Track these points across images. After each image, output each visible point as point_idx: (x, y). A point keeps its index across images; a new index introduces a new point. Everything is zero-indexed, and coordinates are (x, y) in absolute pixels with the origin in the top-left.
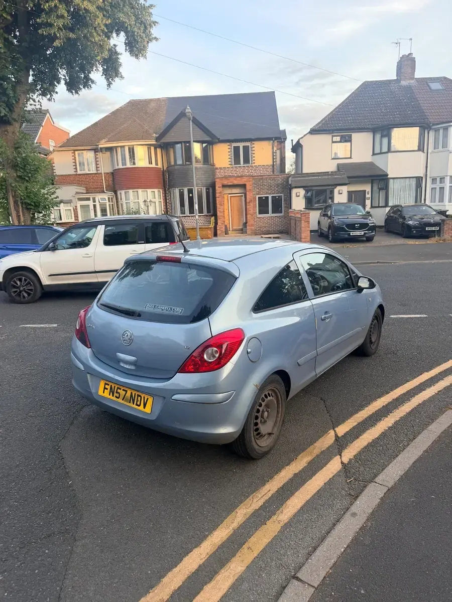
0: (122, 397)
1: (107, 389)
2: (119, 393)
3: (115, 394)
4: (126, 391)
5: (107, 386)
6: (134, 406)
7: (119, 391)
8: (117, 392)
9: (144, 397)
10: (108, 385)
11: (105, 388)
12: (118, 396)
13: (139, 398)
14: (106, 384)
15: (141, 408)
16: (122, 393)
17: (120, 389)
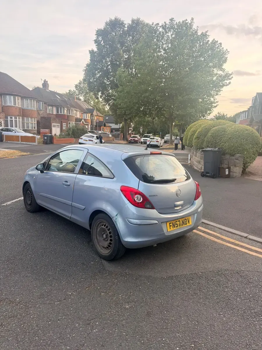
0: (179, 225)
1: (171, 226)
2: (177, 224)
3: (176, 226)
4: (180, 221)
5: (171, 225)
6: (185, 225)
7: (177, 223)
8: (176, 224)
9: (188, 219)
10: (171, 223)
11: (170, 226)
12: (177, 226)
13: (186, 220)
14: (170, 223)
15: (188, 224)
16: (178, 223)
17: (177, 222)
